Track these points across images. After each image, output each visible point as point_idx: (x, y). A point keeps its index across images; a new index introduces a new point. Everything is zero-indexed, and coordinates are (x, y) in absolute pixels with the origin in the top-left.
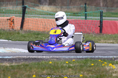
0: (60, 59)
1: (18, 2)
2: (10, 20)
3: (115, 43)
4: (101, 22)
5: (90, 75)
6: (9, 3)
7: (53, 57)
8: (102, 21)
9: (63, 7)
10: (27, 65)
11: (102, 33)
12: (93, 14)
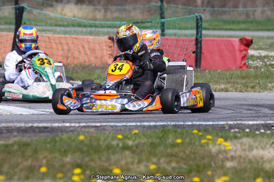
0: (103, 128)
3: (230, 91)
4: (198, 42)
5: (174, 164)
7: (88, 124)
8: (200, 39)
9: (110, 7)
10: (27, 145)
11: (200, 67)
12: (179, 24)
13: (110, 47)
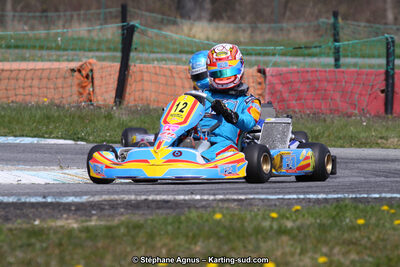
0: (249, 203)
1: (108, 10)
2: (79, 71)
4: (389, 76)
5: (353, 256)
6: (75, 14)
7: (227, 197)
8: (392, 72)
9: (259, 25)
10: (138, 227)
11: (391, 113)
12: (361, 50)
13: (260, 83)
